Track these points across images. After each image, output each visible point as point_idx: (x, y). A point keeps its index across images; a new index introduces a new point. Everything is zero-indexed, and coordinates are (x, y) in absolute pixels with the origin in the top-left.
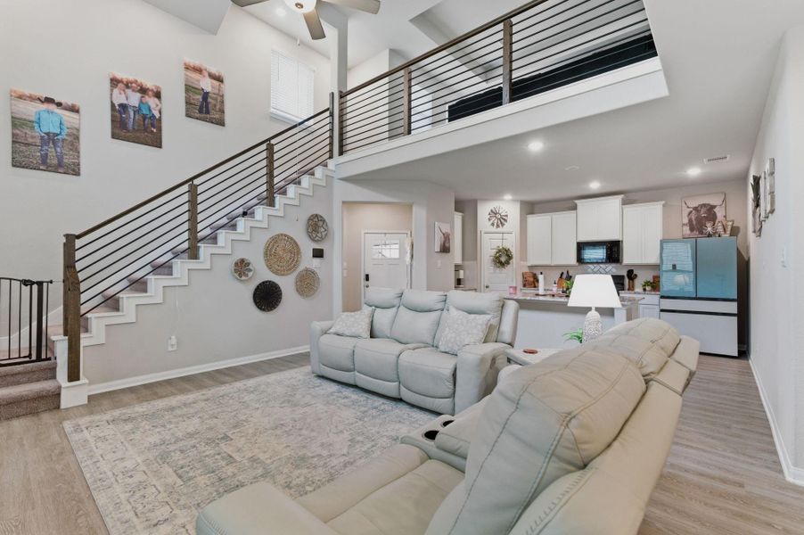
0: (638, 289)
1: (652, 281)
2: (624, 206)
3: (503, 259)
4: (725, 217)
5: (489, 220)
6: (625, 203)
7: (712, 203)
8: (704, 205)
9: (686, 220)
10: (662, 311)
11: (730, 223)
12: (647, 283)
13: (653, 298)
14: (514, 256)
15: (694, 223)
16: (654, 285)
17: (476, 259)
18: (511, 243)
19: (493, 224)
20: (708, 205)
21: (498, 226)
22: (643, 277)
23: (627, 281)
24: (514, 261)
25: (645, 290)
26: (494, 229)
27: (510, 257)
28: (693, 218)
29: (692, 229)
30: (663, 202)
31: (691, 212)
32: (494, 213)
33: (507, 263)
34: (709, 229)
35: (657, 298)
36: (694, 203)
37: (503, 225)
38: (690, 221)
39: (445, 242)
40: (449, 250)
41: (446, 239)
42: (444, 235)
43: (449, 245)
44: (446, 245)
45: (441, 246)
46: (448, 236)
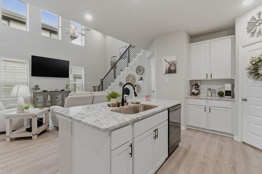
26: (253, 39)
39: (170, 67)
40: (175, 71)
41: (171, 65)
42: (169, 63)
43: (175, 69)
44: (171, 69)
45: (167, 70)
46: (173, 63)
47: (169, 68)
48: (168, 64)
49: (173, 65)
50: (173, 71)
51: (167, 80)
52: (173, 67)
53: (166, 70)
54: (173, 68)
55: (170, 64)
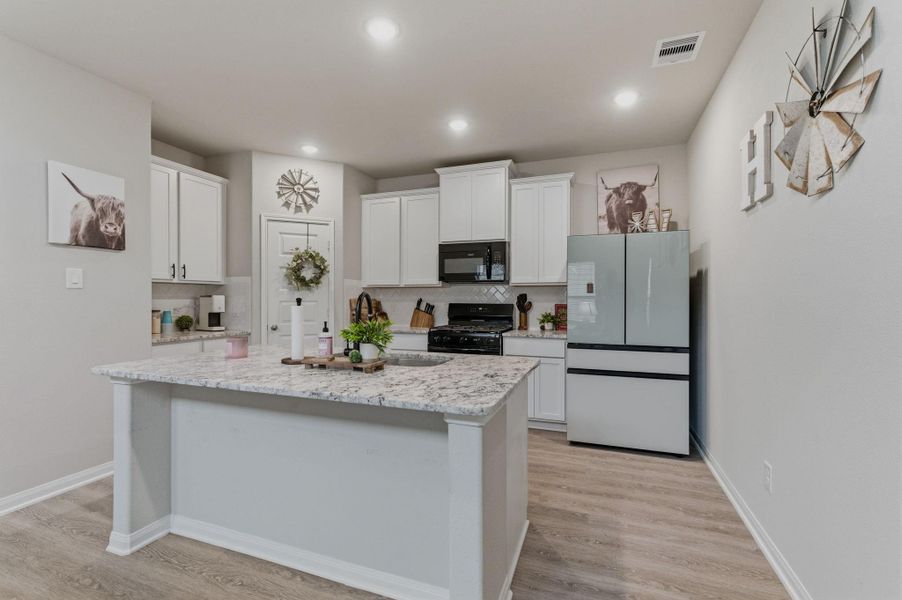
0: (534, 327)
1: (553, 314)
2: (511, 181)
3: (308, 273)
4: (658, 205)
5: (280, 195)
6: (514, 175)
7: (641, 182)
8: (629, 185)
9: (603, 211)
10: (571, 371)
11: (667, 215)
12: (546, 318)
13: (555, 345)
14: (331, 268)
15: (615, 215)
16: (558, 320)
17: (249, 273)
18: (325, 242)
19: (287, 204)
20: (635, 184)
21: (298, 209)
22: (541, 307)
23: (517, 313)
24: (329, 279)
25: (543, 328)
26: (290, 214)
27: (321, 270)
28: (614, 207)
29: (611, 226)
30: (571, 175)
31: (611, 196)
32: (289, 183)
33: (316, 280)
34: (637, 224)
35: (562, 345)
36: (616, 180)
37: (308, 207)
38: (609, 211)
39: (97, 220)
40: (119, 244)
41: (104, 213)
42: (92, 201)
43: (119, 232)
44: (102, 229)
45: (82, 230)
46: (113, 209)
47: (93, 226)
48: (87, 204)
49: (113, 216)
50: (111, 238)
51: (74, 276)
52: (111, 224)
53: (75, 229)
54: (111, 229)
55: (98, 206)
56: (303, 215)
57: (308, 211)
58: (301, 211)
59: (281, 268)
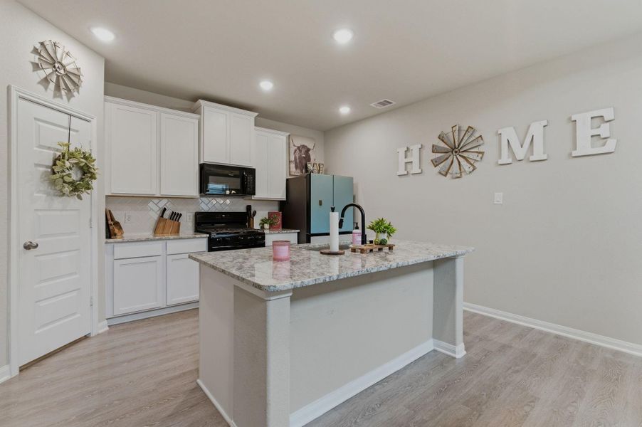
2: (254, 127)
5: (37, 68)
8: (304, 146)
12: (266, 221)
15: (298, 162)
19: (45, 83)
21: (58, 92)
25: (262, 228)
26: (48, 96)
27: (91, 173)
29: (296, 167)
30: (288, 134)
31: (296, 150)
32: (49, 57)
33: (85, 184)
37: (70, 93)
38: (295, 158)
56: (62, 103)
57: (69, 99)
58: (61, 97)
59: (37, 165)
